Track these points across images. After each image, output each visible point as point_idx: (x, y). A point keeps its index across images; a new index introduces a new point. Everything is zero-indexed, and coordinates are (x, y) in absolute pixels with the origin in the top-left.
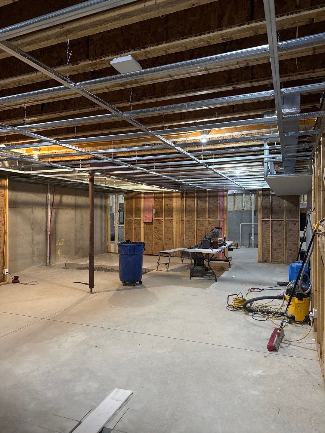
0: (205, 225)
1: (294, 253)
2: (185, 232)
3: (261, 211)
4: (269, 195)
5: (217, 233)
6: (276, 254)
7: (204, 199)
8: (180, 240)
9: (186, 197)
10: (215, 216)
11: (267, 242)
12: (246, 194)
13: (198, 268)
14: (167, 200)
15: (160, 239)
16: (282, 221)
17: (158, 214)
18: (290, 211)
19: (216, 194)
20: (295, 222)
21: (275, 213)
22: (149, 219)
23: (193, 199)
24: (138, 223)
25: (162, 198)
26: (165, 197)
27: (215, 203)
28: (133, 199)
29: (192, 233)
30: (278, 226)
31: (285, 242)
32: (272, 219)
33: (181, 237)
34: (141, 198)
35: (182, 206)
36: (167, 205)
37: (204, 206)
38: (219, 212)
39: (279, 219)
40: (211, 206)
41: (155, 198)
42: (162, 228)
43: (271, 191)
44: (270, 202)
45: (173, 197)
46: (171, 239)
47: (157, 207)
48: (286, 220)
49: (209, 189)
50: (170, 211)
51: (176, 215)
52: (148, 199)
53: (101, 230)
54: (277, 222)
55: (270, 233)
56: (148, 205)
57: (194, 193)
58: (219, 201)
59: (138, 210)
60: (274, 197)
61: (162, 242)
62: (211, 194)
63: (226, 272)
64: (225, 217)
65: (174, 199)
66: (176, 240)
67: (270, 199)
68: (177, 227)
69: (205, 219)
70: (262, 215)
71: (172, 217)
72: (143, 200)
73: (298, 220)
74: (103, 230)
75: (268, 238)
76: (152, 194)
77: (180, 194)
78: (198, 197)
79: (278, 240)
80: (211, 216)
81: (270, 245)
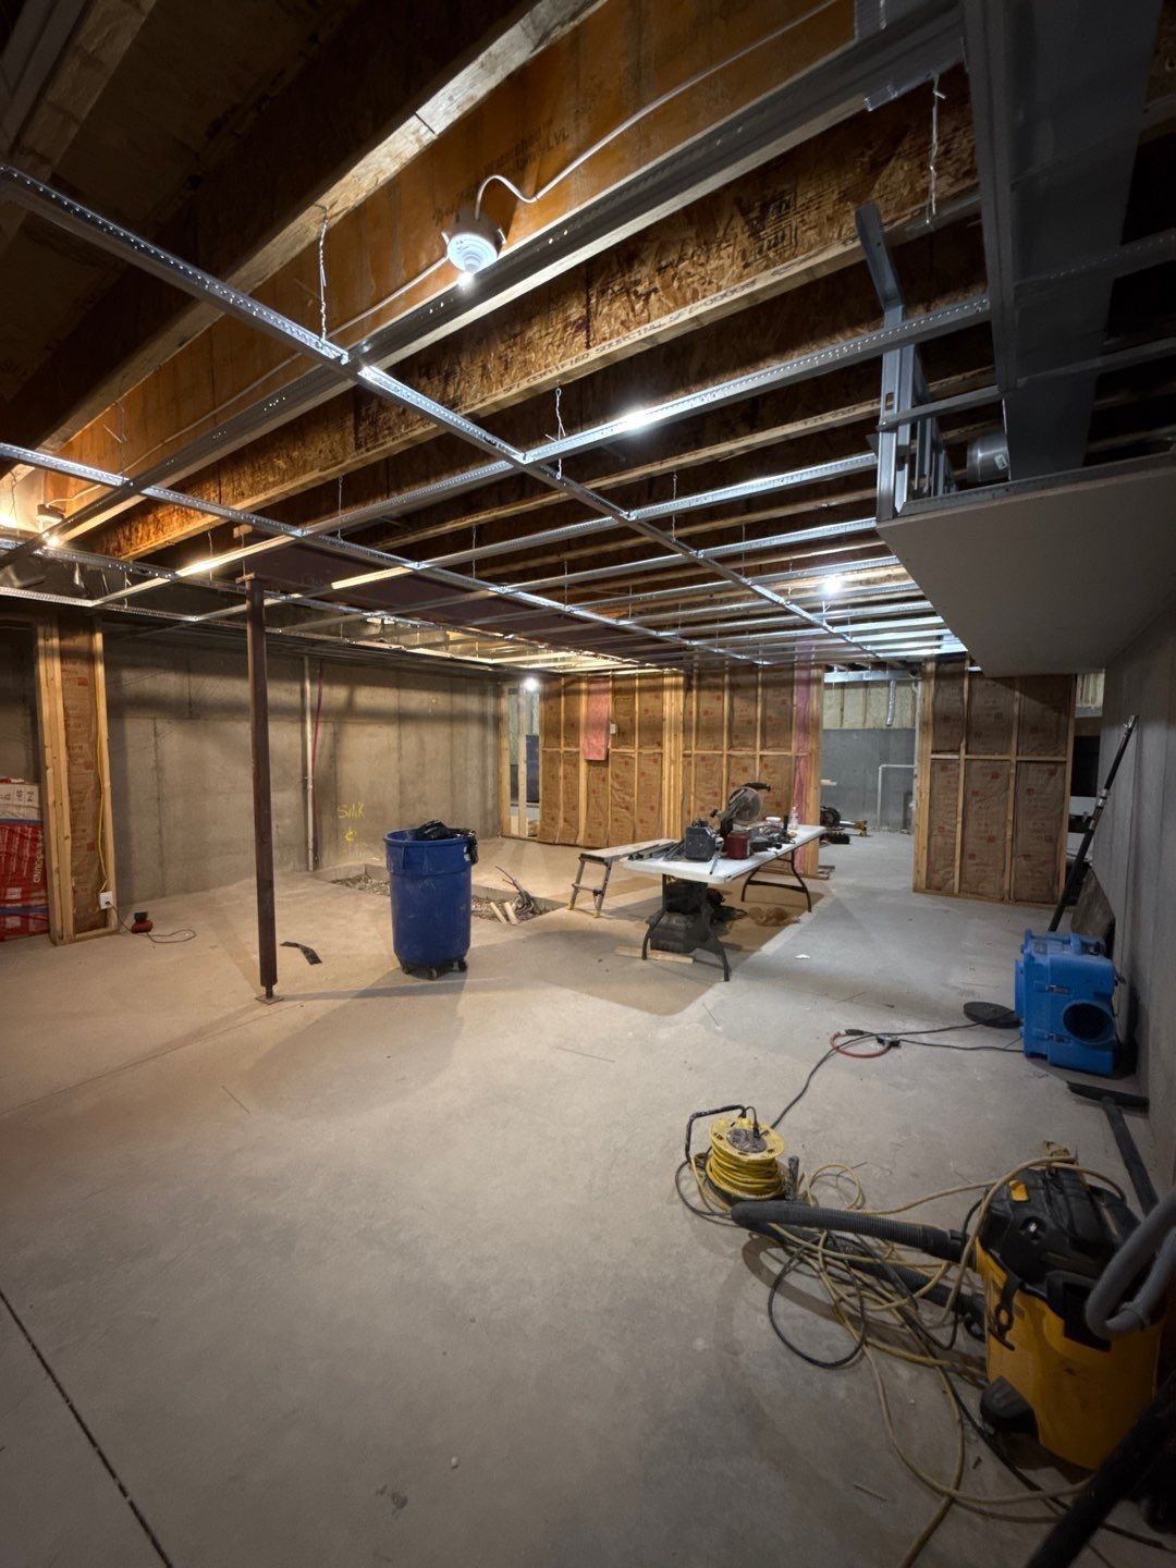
0: (751, 771)
1: (1041, 869)
2: (693, 789)
3: (931, 727)
4: (962, 674)
5: (751, 804)
6: (974, 868)
7: (752, 693)
8: (678, 812)
9: (700, 688)
10: (781, 744)
11: (948, 827)
12: (899, 683)
13: (674, 922)
14: (647, 696)
15: (627, 808)
16: (1004, 763)
17: (623, 736)
18: (1035, 730)
19: (786, 676)
20: (1052, 767)
21: (978, 735)
22: (599, 752)
23: (720, 693)
24: (573, 761)
25: (632, 691)
26: (642, 689)
27: (784, 703)
28: (560, 696)
29: (715, 794)
30: (989, 779)
31: (1009, 833)
32: (967, 753)
33: (682, 804)
34: (579, 692)
35: (687, 715)
36: (647, 711)
37: (752, 712)
38: (794, 733)
39: (993, 754)
40: (770, 712)
41: (615, 692)
42: (633, 777)
43: (968, 663)
44: (962, 700)
45: (662, 688)
46: (656, 809)
47: (621, 717)
48: (1020, 758)
49: (765, 663)
50: (653, 730)
51: (670, 741)
52: (598, 696)
53: (484, 777)
54: (986, 764)
55: (956, 799)
56: (597, 713)
57: (721, 675)
58: (795, 697)
59: (573, 726)
60: (979, 684)
61: (633, 815)
62: (771, 676)
63: (787, 929)
64: (811, 746)
65: (667, 695)
66: (669, 811)
67: (962, 688)
68: (671, 775)
69: (751, 753)
70: (935, 742)
71: (660, 744)
72: (584, 698)
73: (1063, 759)
74: (490, 779)
75: (950, 815)
76: (608, 682)
77: (681, 680)
78: (734, 687)
79: (986, 825)
80: (770, 743)
81: (955, 838)
